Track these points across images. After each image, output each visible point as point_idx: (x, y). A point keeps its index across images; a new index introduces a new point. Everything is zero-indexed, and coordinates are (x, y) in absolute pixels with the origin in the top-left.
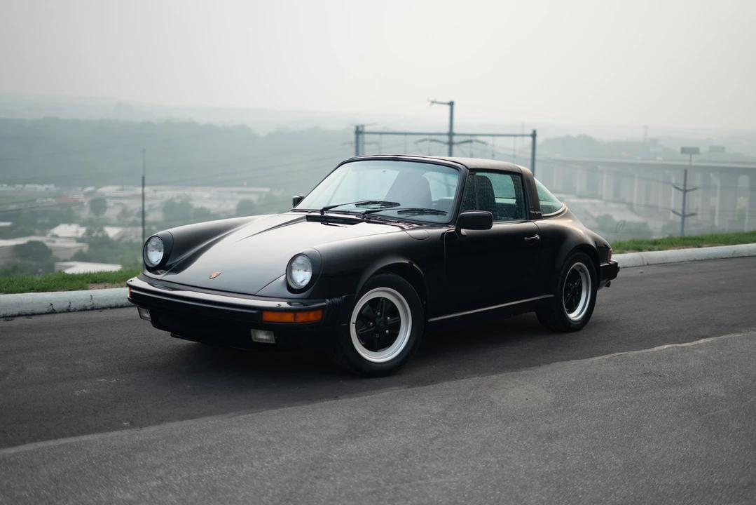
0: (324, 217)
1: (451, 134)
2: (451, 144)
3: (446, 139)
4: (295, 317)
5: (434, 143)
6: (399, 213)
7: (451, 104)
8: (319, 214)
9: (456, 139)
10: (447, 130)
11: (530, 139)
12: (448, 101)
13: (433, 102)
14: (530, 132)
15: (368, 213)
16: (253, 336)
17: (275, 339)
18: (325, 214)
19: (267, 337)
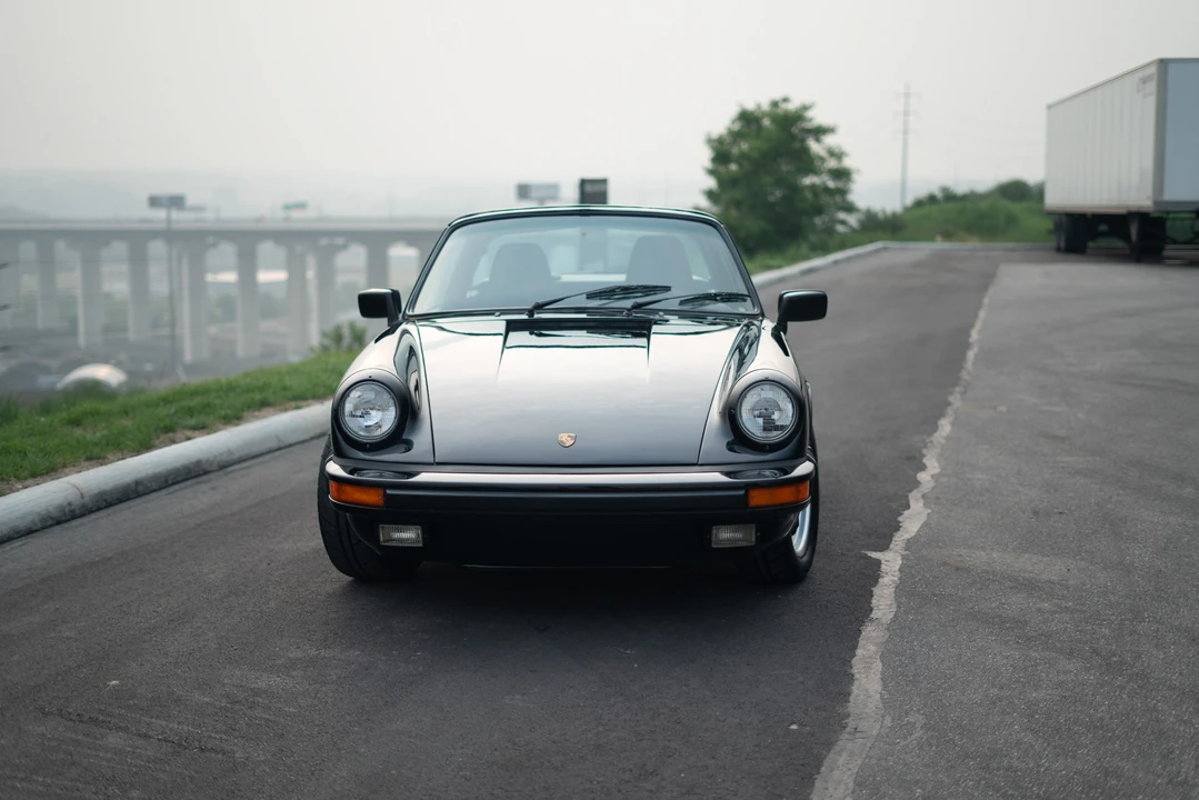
0: (535, 322)
6: (682, 303)
8: (525, 317)
15: (637, 307)
16: (713, 539)
17: (757, 537)
18: (536, 316)
19: (739, 535)
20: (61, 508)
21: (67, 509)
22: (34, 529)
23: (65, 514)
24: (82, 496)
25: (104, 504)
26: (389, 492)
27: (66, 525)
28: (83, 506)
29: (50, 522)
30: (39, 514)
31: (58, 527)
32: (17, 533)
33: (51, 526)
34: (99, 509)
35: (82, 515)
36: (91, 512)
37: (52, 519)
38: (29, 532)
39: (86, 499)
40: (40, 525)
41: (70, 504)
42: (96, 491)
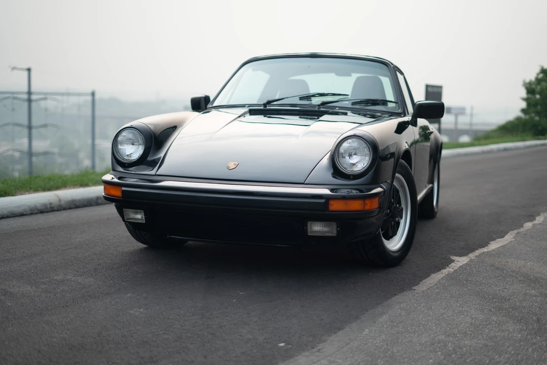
0: (266, 110)
1: (29, 93)
2: (30, 101)
3: (25, 96)
4: (365, 204)
5: (16, 101)
7: (29, 70)
8: (262, 108)
9: (34, 97)
10: (26, 89)
11: (89, 98)
12: (27, 67)
13: (14, 68)
14: (90, 91)
15: (324, 104)
16: (309, 230)
17: (337, 231)
18: (267, 108)
19: (326, 229)
20: (45, 205)
21: (48, 206)
22: (25, 213)
23: (47, 208)
24: (60, 200)
25: (74, 206)
26: (123, 189)
27: (45, 214)
28: (60, 206)
29: (36, 211)
30: (29, 206)
31: (40, 215)
32: (13, 214)
33: (36, 213)
34: (70, 208)
35: (58, 210)
36: (65, 209)
37: (38, 210)
38: (22, 215)
39: (62, 203)
40: (29, 212)
41: (51, 204)
42: (70, 199)
